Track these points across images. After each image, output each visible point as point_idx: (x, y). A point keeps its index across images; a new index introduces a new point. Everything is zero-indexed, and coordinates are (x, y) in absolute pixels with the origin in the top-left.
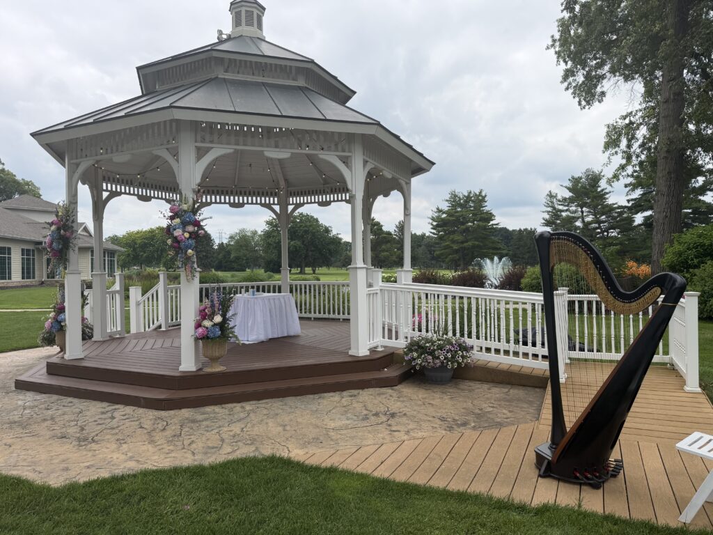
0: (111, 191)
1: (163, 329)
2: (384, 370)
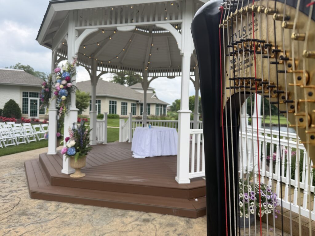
0: (102, 71)
1: (129, 142)
2: (194, 200)
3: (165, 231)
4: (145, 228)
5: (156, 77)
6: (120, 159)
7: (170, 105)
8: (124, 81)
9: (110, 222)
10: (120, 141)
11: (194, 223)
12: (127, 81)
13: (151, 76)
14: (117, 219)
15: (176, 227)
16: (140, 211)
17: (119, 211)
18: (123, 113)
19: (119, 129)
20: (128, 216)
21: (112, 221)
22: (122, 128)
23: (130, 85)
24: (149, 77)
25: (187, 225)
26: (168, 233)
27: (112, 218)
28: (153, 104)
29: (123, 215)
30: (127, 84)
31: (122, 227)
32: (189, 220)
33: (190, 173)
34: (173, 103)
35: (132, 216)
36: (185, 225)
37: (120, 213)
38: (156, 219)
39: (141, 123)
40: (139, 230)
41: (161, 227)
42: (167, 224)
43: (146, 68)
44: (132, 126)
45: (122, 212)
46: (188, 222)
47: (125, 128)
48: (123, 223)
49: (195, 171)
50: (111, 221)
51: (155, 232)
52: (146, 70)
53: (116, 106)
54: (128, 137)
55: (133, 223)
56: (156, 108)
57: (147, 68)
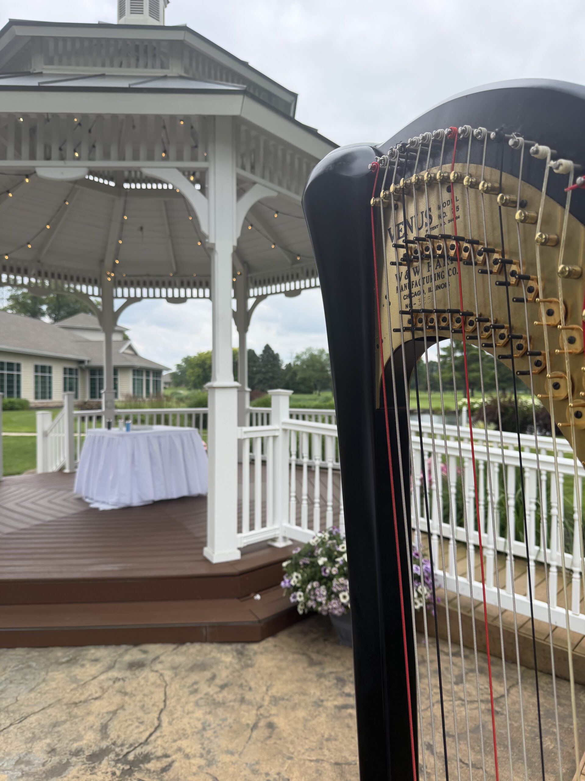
1: (67, 471)
2: (253, 598)
3: (187, 685)
4: (135, 685)
5: (136, 300)
6: (49, 518)
7: (170, 372)
8: (40, 309)
9: (39, 684)
10: (40, 469)
11: (255, 653)
12: (47, 309)
13: (123, 297)
14: (56, 673)
15: (214, 670)
16: (118, 643)
17: (59, 653)
18: (40, 395)
19: (35, 437)
20: (85, 662)
21: (44, 680)
22: (45, 435)
23: (56, 320)
24: (117, 297)
25: (240, 660)
26: (195, 687)
27: (43, 673)
28: (125, 368)
29: (71, 662)
30: (50, 315)
31: (73, 692)
32: (243, 647)
33: (240, 535)
34: (179, 366)
35: (96, 660)
36: (235, 661)
37: (64, 657)
38: (162, 658)
39: (99, 418)
40: (120, 691)
41: (176, 675)
42: (190, 666)
43: (109, 276)
44: (72, 430)
45: (68, 653)
46: (240, 653)
47: (52, 435)
48: (74, 680)
49: (252, 527)
50: (40, 680)
51: (163, 689)
52: (109, 279)
53: (19, 376)
54: (62, 459)
55: (102, 677)
56: (134, 379)
57: (113, 275)
